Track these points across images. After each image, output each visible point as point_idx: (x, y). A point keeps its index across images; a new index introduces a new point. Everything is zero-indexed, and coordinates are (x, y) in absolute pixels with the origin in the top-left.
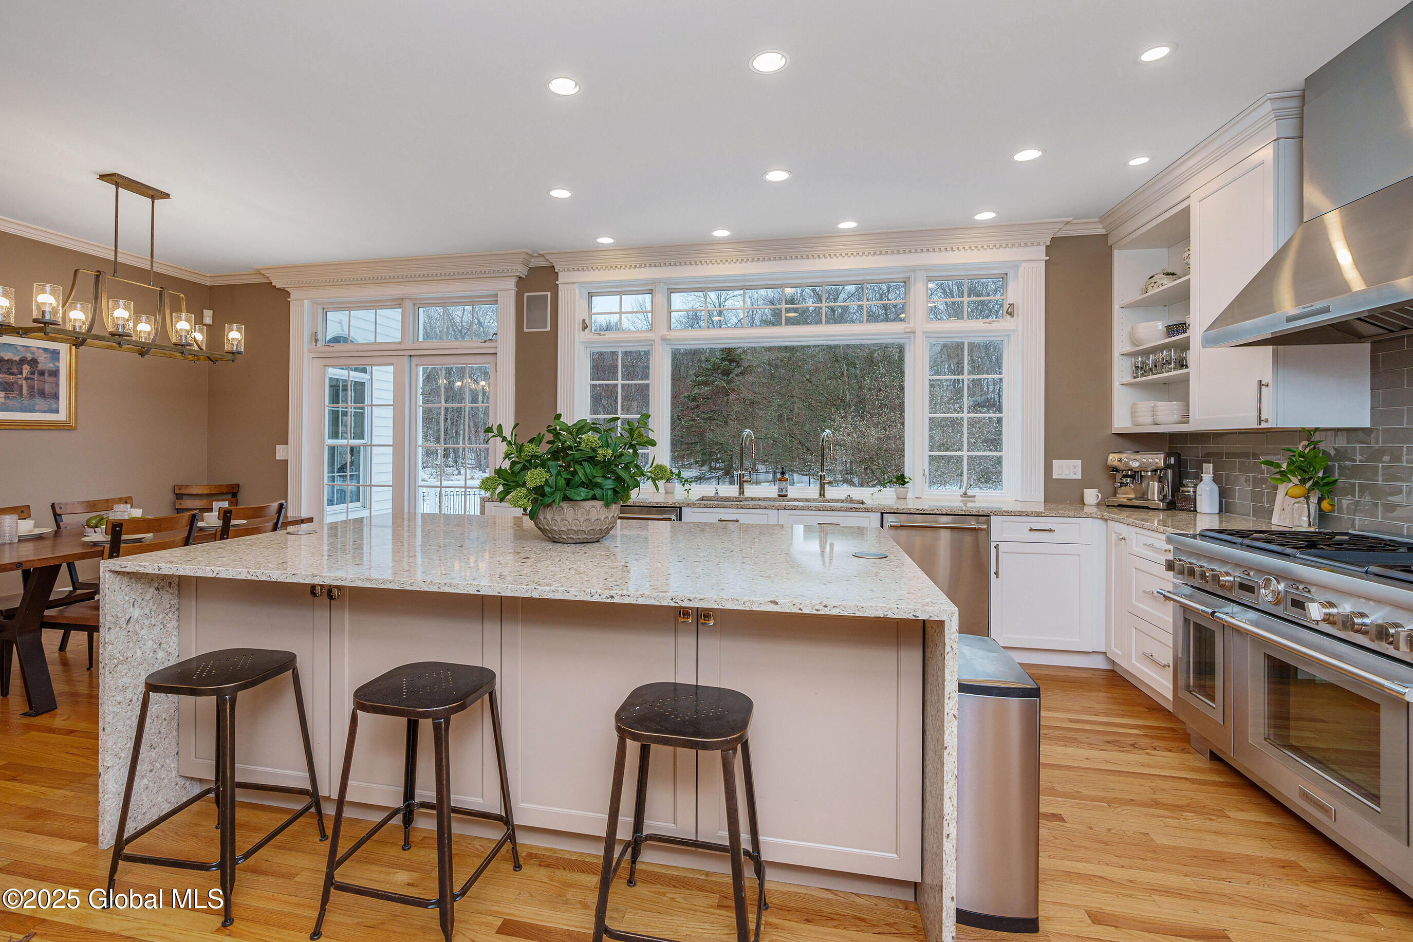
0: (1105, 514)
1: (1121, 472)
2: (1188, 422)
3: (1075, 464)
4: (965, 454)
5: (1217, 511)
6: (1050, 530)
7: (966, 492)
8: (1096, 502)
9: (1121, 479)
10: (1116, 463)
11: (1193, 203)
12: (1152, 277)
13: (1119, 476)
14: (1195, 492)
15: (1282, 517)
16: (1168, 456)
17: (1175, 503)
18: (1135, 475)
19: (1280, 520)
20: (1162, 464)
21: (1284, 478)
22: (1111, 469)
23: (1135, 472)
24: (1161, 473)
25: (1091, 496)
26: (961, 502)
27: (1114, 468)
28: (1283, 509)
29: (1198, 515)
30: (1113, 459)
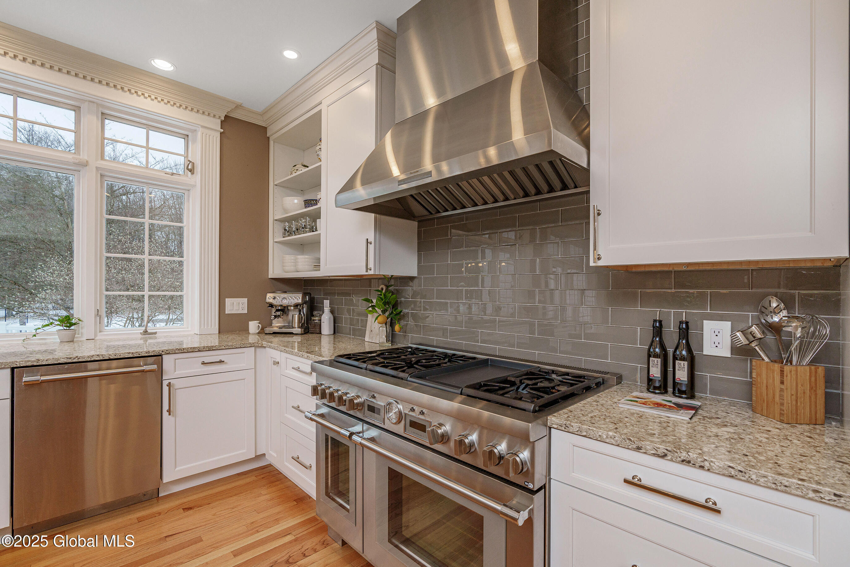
0: (264, 343)
1: (275, 307)
2: (319, 270)
3: (243, 302)
4: (146, 293)
5: (332, 333)
6: (221, 362)
7: (146, 330)
8: (257, 331)
9: (275, 313)
10: (271, 301)
11: (323, 107)
12: (295, 166)
13: (274, 310)
14: (320, 320)
15: (371, 336)
16: (305, 294)
17: (309, 328)
18: (284, 310)
19: (370, 338)
20: (300, 301)
21: (374, 311)
22: (268, 305)
23: (284, 307)
24: (300, 307)
25: (254, 326)
26: (141, 339)
27: (270, 304)
28: (372, 331)
29: (322, 336)
30: (270, 298)
